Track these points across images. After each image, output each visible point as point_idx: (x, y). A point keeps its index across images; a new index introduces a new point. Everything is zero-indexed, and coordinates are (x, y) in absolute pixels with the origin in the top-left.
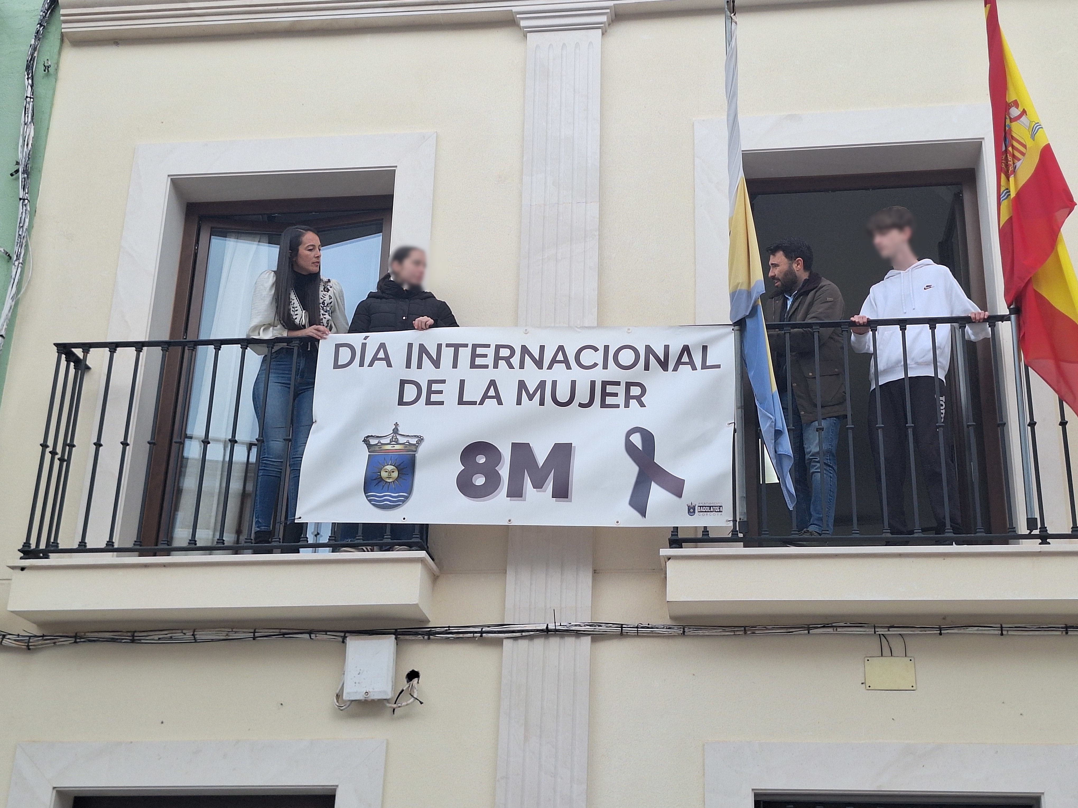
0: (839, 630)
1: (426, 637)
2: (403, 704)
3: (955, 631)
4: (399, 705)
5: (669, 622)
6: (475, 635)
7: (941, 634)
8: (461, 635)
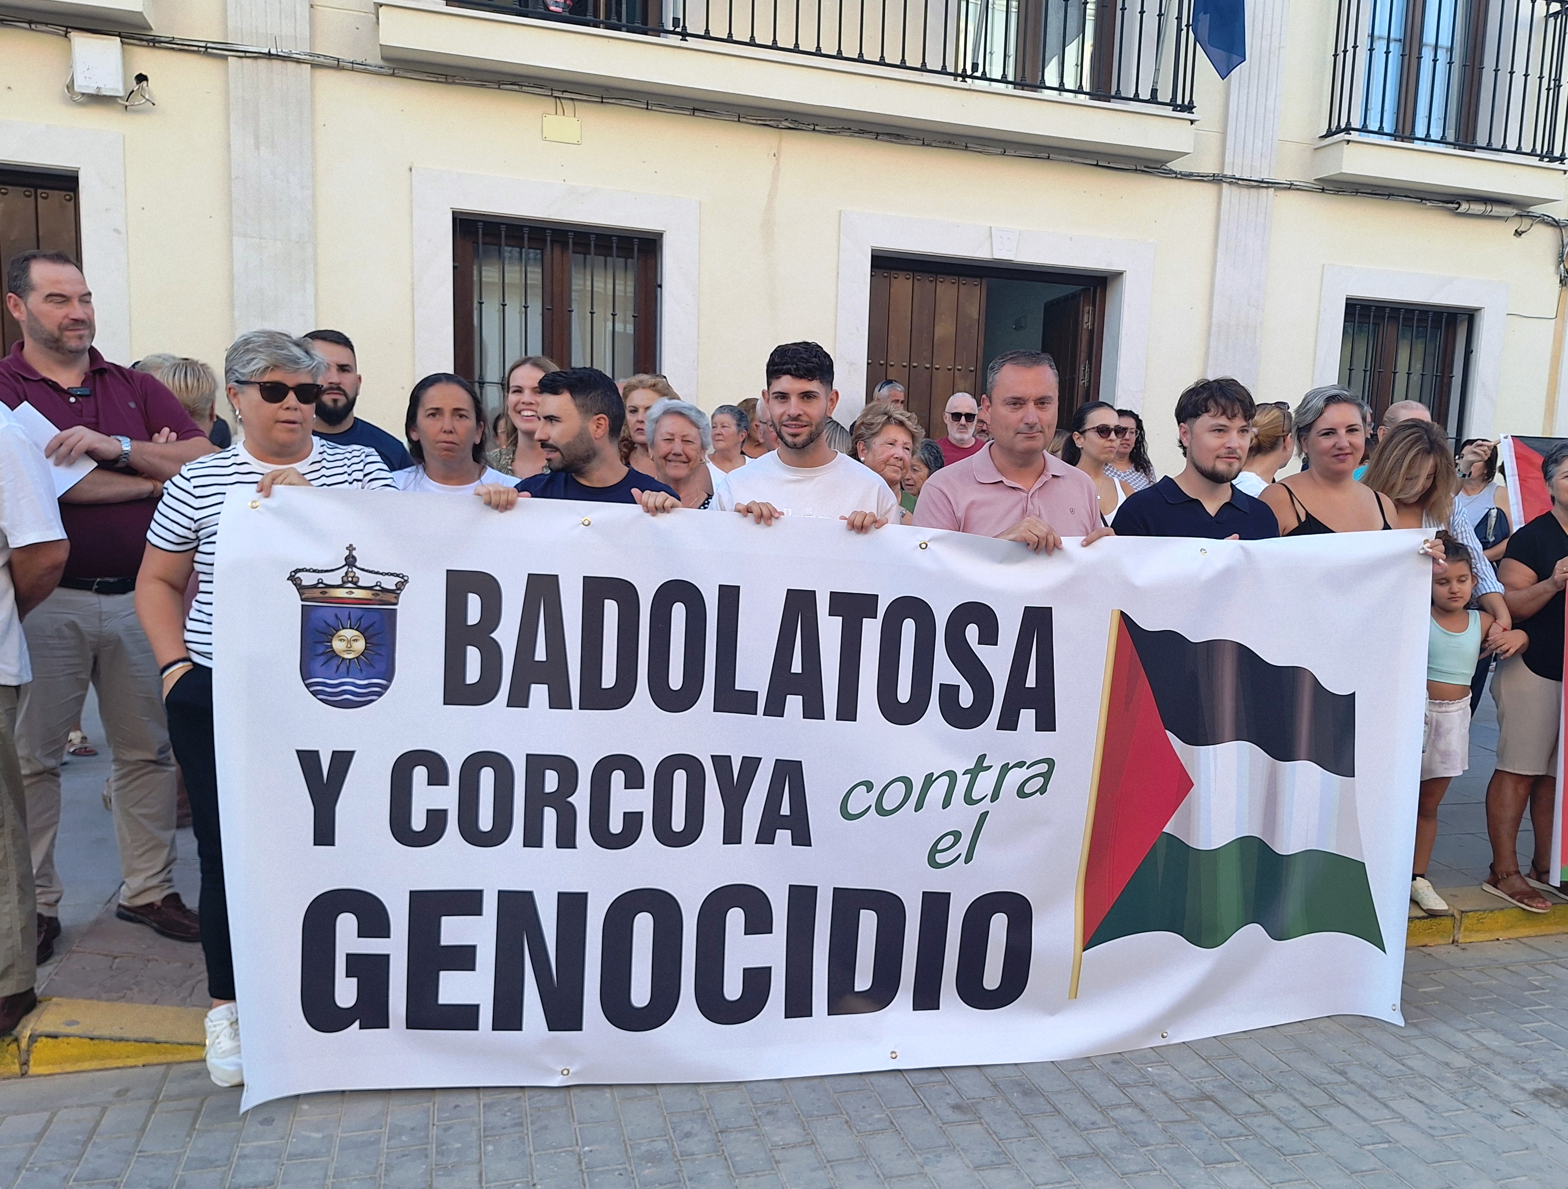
0: (523, 88)
1: (151, 44)
2: (136, 103)
3: (613, 101)
4: (132, 103)
5: (381, 63)
6: (201, 49)
7: (602, 102)
8: (186, 47)
